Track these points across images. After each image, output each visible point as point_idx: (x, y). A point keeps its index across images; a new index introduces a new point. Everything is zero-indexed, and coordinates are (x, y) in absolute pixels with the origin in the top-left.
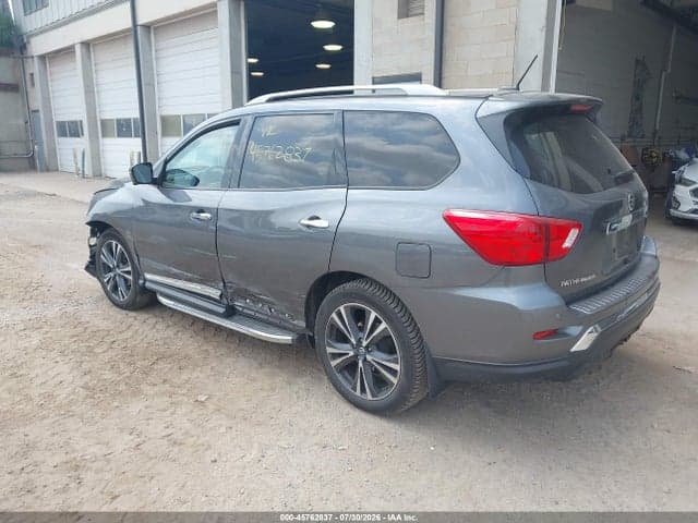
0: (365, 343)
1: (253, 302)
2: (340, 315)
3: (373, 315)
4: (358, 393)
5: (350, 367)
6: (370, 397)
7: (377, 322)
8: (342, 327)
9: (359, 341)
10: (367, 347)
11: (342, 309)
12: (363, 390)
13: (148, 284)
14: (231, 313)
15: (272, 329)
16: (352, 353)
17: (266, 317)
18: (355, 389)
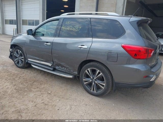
0: (95, 78)
1: (62, 67)
2: (88, 71)
3: (98, 71)
4: (92, 91)
5: (90, 84)
6: (95, 92)
7: (99, 73)
8: (89, 74)
9: (93, 78)
10: (96, 79)
11: (89, 69)
12: (93, 90)
13: (29, 62)
14: (54, 70)
15: (66, 74)
16: (91, 81)
17: (65, 71)
18: (91, 90)
